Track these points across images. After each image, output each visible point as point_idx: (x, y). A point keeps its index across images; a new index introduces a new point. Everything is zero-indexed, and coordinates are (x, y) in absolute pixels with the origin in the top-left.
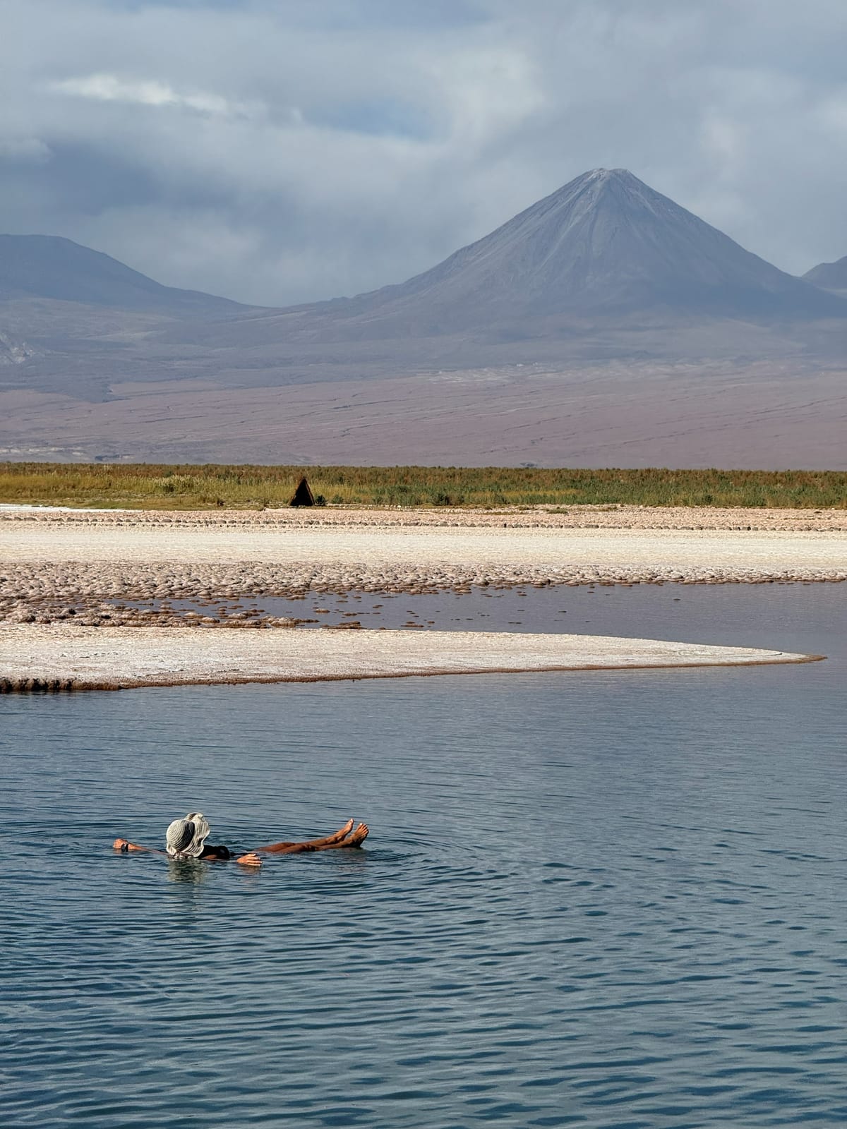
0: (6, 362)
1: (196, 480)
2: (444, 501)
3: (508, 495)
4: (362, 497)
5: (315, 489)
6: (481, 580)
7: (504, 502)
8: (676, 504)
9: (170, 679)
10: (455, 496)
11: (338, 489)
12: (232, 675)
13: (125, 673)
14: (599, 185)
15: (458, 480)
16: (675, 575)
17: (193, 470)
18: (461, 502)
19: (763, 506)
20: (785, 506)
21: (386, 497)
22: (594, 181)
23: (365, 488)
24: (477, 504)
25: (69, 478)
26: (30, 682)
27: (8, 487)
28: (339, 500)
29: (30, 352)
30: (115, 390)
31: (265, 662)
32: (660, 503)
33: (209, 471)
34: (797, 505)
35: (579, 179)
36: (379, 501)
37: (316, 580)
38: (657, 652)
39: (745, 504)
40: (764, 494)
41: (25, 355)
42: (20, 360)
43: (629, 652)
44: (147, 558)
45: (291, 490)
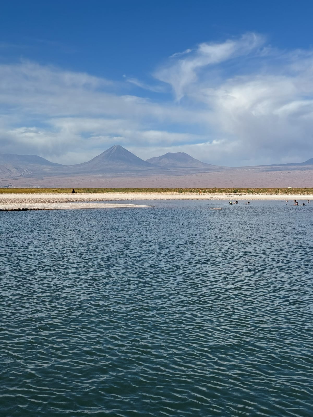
0: (28, 174)
1: (57, 190)
2: (94, 192)
3: (104, 191)
4: (82, 192)
5: (75, 191)
6: (102, 200)
7: (103, 192)
8: (129, 192)
9: (59, 209)
10: (96, 192)
11: (79, 191)
12: (68, 208)
13: (52, 208)
14: (116, 147)
15: (96, 189)
16: (130, 199)
17: (57, 189)
18: (97, 192)
19: (141, 192)
20: (144, 192)
21: (86, 192)
22: (115, 147)
23: (83, 190)
24: (99, 192)
25: (38, 190)
26: (38, 209)
27: (29, 191)
28: (79, 192)
29: (31, 172)
30: (44, 178)
31: (73, 207)
32: (126, 192)
33: (59, 189)
34: (146, 192)
35: (113, 147)
36: (85, 192)
37: (78, 200)
38: (131, 205)
39: (139, 192)
40: (141, 191)
41: (31, 173)
42: (30, 173)
43: (126, 206)
44: (52, 198)
45: (72, 191)
